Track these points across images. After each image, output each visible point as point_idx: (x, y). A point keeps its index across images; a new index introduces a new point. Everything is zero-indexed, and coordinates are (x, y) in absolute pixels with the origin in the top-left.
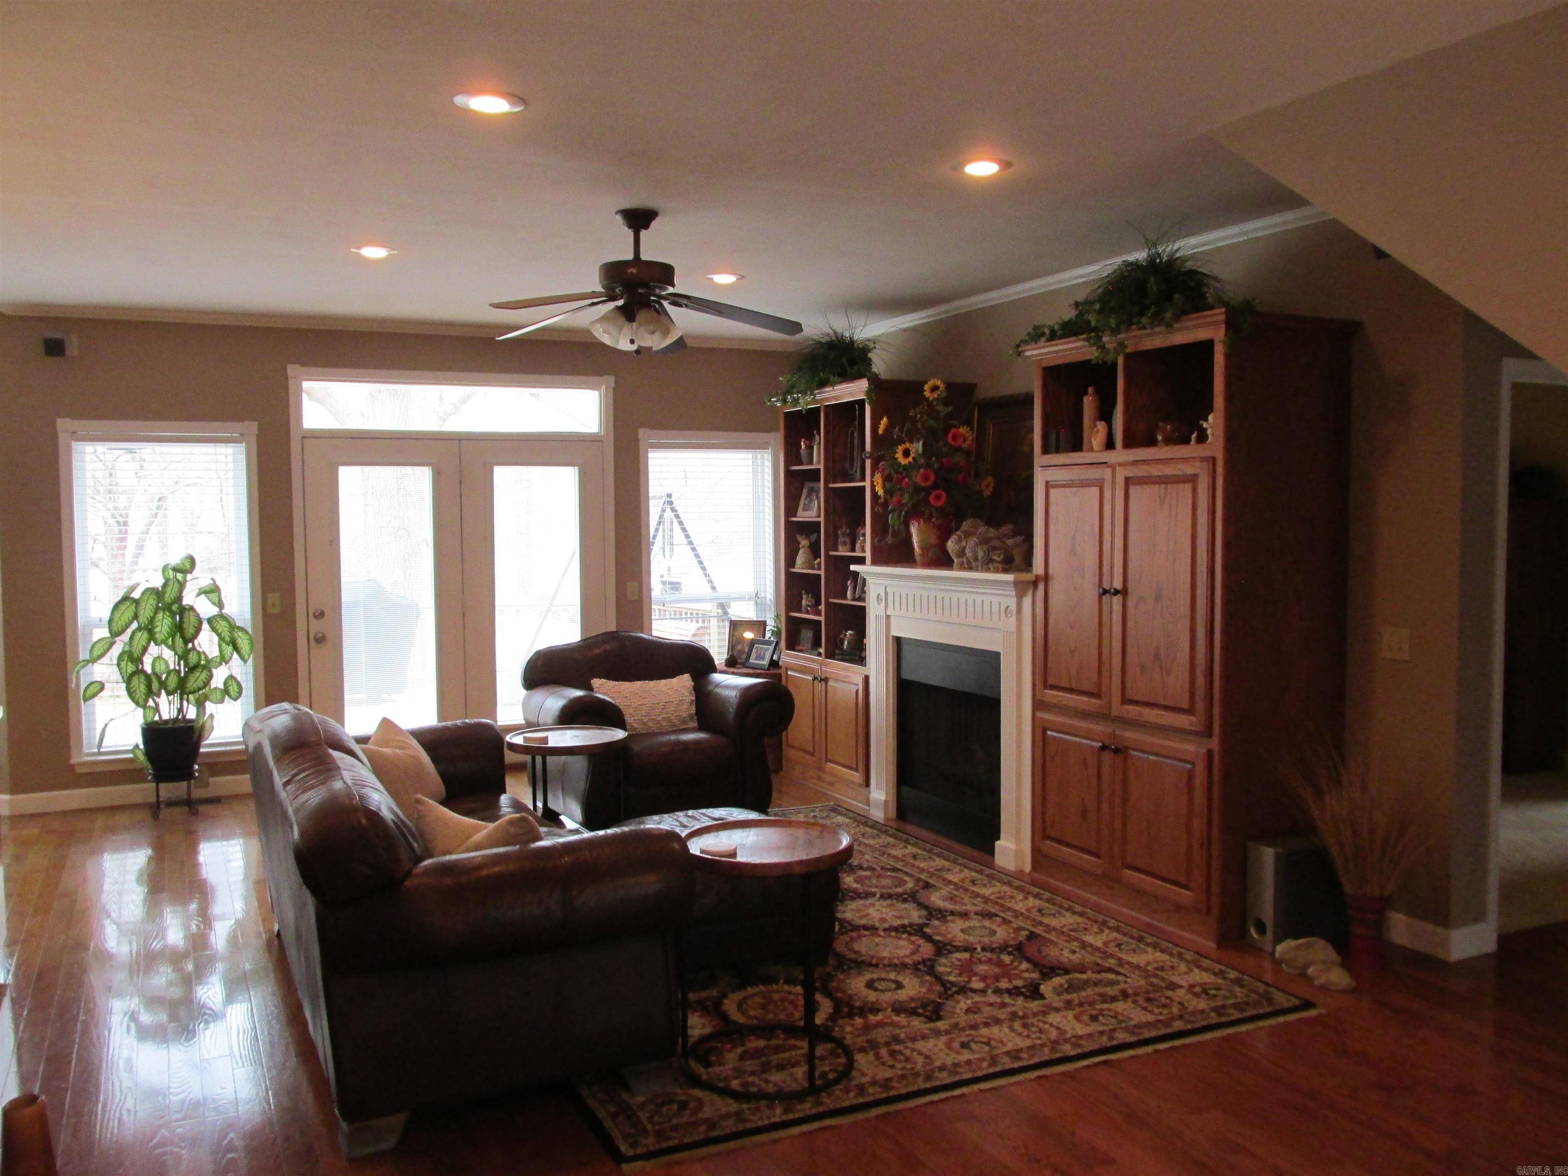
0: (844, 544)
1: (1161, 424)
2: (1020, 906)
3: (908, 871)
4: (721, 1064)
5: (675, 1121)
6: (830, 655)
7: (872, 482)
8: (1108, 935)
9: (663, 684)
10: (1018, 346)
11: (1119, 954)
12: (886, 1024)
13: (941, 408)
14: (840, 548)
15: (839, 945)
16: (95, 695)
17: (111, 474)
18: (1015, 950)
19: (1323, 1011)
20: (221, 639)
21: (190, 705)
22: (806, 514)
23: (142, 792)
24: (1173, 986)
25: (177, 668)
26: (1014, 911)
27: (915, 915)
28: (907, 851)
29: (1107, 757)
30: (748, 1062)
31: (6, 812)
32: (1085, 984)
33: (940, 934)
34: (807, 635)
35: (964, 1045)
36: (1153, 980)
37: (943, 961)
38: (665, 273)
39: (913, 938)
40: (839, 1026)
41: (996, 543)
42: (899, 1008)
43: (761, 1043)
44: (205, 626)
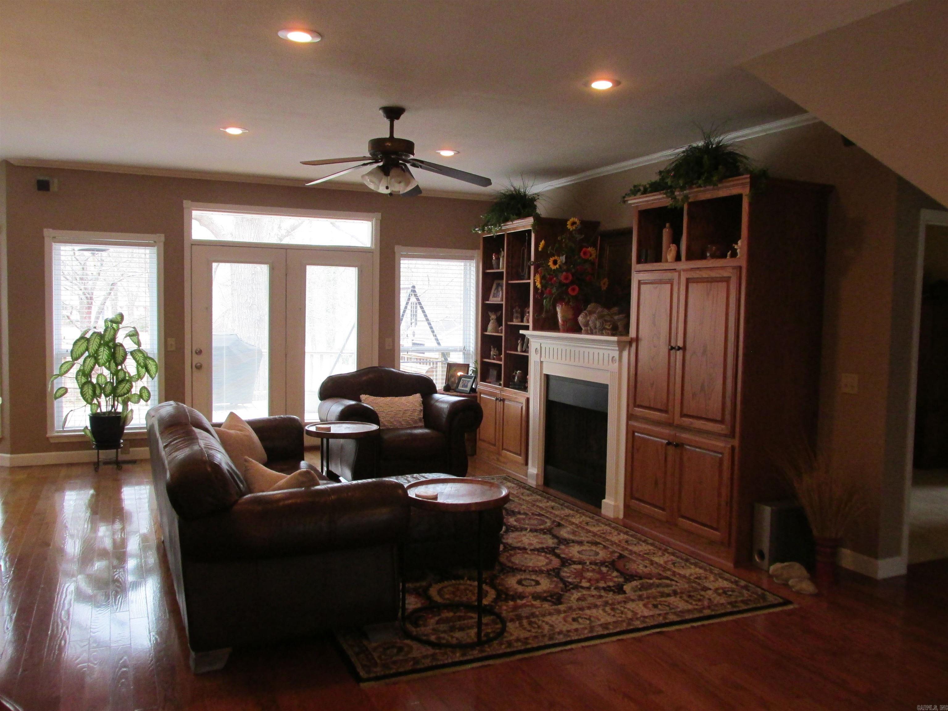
0: (517, 318)
1: (709, 246)
2: (615, 539)
3: (548, 516)
4: (425, 626)
5: (395, 658)
6: (506, 385)
7: (534, 280)
8: (668, 557)
9: (404, 399)
10: (624, 197)
11: (674, 569)
12: (528, 606)
13: (577, 236)
14: (514, 320)
15: (503, 559)
16: (62, 396)
17: (83, 269)
18: (610, 564)
19: (796, 606)
20: (138, 363)
21: (119, 404)
22: (495, 299)
23: (89, 455)
24: (705, 589)
25: (112, 381)
26: (611, 541)
27: (550, 542)
28: (548, 504)
29: (671, 449)
30: (442, 625)
31: (7, 464)
32: (650, 586)
33: (564, 554)
34: (493, 373)
35: (574, 620)
36: (694, 585)
37: (566, 569)
38: (409, 146)
39: (548, 556)
40: (499, 606)
41: (608, 318)
42: (536, 596)
43: (451, 614)
44: (129, 357)
